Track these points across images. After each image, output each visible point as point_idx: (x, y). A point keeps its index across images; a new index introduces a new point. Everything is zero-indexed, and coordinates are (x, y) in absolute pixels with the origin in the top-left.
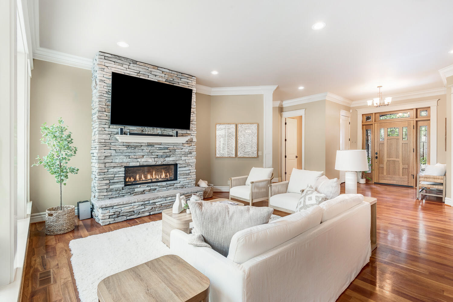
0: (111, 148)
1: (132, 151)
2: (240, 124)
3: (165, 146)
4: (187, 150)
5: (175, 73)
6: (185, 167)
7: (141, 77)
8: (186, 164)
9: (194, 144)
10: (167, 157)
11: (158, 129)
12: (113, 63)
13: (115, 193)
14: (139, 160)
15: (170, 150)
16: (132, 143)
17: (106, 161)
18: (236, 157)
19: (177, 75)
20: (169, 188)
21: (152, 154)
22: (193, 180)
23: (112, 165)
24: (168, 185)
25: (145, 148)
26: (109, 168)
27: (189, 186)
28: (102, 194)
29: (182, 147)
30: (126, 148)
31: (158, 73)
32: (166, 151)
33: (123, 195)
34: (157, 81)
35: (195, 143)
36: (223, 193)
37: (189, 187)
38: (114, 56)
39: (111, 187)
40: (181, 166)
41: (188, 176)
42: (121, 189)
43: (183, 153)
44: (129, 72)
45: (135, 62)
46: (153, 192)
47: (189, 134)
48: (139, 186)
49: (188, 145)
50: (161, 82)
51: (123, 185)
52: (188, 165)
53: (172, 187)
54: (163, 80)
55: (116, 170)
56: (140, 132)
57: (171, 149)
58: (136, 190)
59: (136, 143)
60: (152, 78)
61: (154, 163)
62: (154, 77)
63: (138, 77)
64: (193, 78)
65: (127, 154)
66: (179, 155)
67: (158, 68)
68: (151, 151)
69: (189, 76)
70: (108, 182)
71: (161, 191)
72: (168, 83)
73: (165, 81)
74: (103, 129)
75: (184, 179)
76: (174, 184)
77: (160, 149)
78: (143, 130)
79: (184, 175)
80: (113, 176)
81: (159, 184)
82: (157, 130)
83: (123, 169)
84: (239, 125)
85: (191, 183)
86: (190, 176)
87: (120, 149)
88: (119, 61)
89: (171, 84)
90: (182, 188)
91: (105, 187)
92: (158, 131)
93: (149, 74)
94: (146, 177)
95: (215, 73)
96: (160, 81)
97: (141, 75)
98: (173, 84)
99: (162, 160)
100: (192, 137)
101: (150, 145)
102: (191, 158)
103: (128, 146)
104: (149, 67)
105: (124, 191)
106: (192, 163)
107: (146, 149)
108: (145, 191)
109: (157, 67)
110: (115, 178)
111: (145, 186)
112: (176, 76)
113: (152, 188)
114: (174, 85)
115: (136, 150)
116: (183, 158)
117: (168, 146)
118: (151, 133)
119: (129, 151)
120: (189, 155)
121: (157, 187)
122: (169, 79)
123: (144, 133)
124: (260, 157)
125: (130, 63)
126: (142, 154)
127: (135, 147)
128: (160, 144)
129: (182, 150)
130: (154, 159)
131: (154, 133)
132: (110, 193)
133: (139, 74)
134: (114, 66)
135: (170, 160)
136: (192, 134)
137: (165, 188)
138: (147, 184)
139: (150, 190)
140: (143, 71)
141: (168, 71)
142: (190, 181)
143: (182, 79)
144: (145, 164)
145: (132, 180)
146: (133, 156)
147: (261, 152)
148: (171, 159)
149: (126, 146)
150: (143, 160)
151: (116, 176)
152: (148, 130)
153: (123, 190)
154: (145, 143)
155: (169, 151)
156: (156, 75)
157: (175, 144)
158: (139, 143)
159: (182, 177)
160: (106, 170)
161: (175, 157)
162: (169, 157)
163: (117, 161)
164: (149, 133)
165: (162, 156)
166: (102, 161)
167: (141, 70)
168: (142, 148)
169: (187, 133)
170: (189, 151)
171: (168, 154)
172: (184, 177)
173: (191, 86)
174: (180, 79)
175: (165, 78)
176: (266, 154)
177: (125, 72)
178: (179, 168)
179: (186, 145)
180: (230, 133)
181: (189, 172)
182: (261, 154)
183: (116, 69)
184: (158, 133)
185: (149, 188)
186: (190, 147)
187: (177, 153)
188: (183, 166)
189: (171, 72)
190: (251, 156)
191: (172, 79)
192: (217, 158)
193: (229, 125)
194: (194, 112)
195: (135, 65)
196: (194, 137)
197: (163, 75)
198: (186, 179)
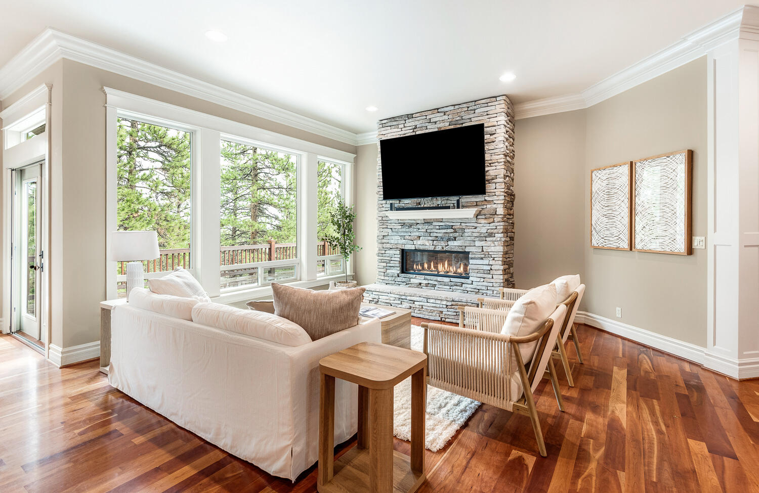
0: (388, 227)
1: (407, 230)
2: (642, 160)
3: (448, 224)
4: (484, 230)
5: (465, 105)
6: (482, 259)
7: (417, 133)
8: (482, 253)
9: (499, 219)
10: (449, 240)
11: (439, 198)
13: (390, 278)
14: (415, 242)
15: (455, 230)
16: (406, 220)
17: (384, 241)
18: (631, 249)
19: (468, 107)
20: (454, 287)
21: (430, 234)
22: (497, 285)
23: (388, 246)
24: (452, 283)
25: (420, 227)
26: (386, 249)
27: (489, 292)
28: (380, 277)
29: (476, 225)
30: (400, 227)
31: (437, 117)
32: (449, 231)
33: (399, 283)
34: (436, 130)
35: (501, 216)
36: (601, 333)
37: (488, 294)
38: (389, 120)
39: (388, 271)
40: (473, 256)
41: (485, 276)
42: (396, 275)
43: (475, 235)
44: (403, 132)
45: (410, 116)
46: (432, 288)
47: (489, 202)
48: (415, 276)
49: (488, 221)
50: (442, 129)
51: (399, 272)
52: (487, 255)
53: (458, 288)
54: (445, 126)
55: (392, 252)
56: (414, 206)
57: (456, 227)
58: (412, 281)
59: (411, 220)
60: (432, 128)
61: (432, 248)
63: (414, 134)
64: (498, 99)
65: (402, 234)
66: (469, 238)
67: (439, 110)
68: (428, 231)
69: (488, 100)
70: (385, 264)
71: (442, 289)
72: (452, 127)
73: (450, 125)
74: (381, 206)
75: (478, 279)
76: (463, 283)
77: (441, 228)
78: (420, 203)
79: (479, 271)
80: (389, 258)
81: (439, 279)
82: (437, 200)
83: (398, 252)
84: (639, 164)
85: (493, 288)
86: (490, 276)
87: (395, 227)
88: (395, 123)
89: (458, 126)
90: (477, 293)
91: (382, 270)
92: (439, 201)
93: (427, 124)
94: (436, 267)
96: (441, 128)
97: (418, 129)
98: (461, 126)
99: (443, 244)
100: (495, 206)
101: (427, 222)
102: (492, 245)
103: (403, 225)
104: (426, 114)
105: (399, 279)
106: (495, 253)
107: (423, 228)
108: (422, 285)
110: (391, 262)
111: (422, 278)
112: (466, 110)
113: (430, 282)
114: (464, 125)
115: (411, 230)
116: (478, 243)
117: (452, 224)
118: (429, 206)
119: (404, 230)
120: (487, 239)
121: (436, 283)
122: (454, 120)
123: (419, 206)
124: (697, 253)
125: (405, 120)
126: (417, 234)
127: (410, 226)
128: (441, 221)
129: (474, 230)
130: (432, 241)
131: (432, 206)
132: (387, 278)
133: (415, 130)
134: (390, 131)
135: (454, 245)
136: (495, 202)
137: (448, 287)
138: (424, 276)
139: (427, 285)
141: (452, 108)
142: (491, 284)
143: (476, 111)
144: (422, 248)
145: (420, 268)
146: (407, 237)
148: (456, 243)
149: (400, 224)
150: (419, 242)
151: (392, 259)
152: (427, 201)
153: (399, 277)
154: (421, 220)
155: (452, 230)
156: (435, 122)
157: (462, 221)
158: (414, 220)
159: (475, 275)
160: (383, 252)
161: (462, 241)
162: (455, 239)
163: (392, 241)
164: (426, 206)
165: (442, 238)
166: (380, 241)
167: (417, 123)
168: (418, 226)
169: (485, 200)
170: (489, 231)
171: (451, 235)
172: (479, 275)
173: (495, 115)
174: (473, 112)
175: (449, 120)
176: (715, 246)
177: (400, 133)
178: (471, 259)
179: (483, 221)
180: (618, 187)
181: (488, 268)
182: (704, 245)
183: (392, 134)
184: (438, 205)
185: (427, 282)
186: (491, 225)
187: (466, 234)
188: (477, 256)
189: (457, 107)
190: (669, 250)
191: (458, 118)
192: (596, 248)
193: (615, 168)
194: (499, 161)
195: (410, 120)
196: (499, 206)
197: (446, 117)
198: (482, 280)
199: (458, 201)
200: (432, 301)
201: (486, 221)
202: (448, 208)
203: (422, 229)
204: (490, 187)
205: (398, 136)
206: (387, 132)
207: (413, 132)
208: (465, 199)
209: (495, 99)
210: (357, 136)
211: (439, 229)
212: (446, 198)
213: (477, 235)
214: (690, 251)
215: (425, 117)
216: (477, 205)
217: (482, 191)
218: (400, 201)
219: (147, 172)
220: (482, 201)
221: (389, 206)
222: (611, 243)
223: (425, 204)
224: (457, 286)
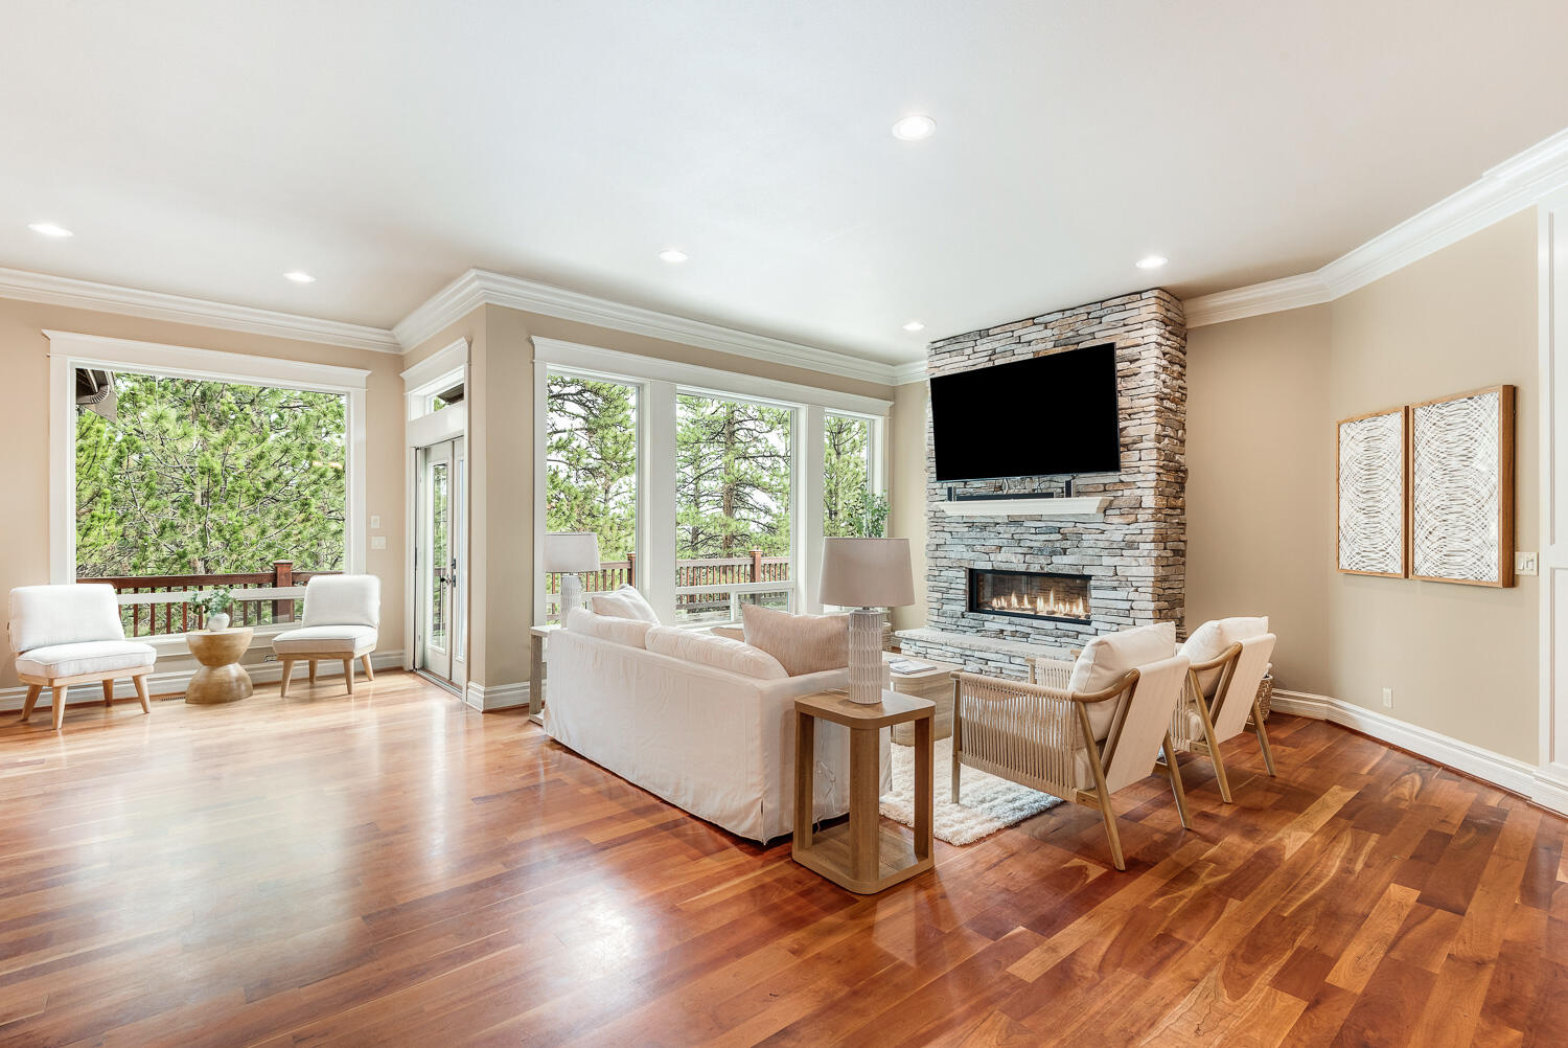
0: (945, 529)
1: (979, 535)
2: (1422, 405)
3: (1051, 524)
4: (1118, 537)
5: (1082, 310)
6: (1115, 588)
7: (997, 363)
8: (1114, 578)
9: (1146, 517)
10: (1053, 553)
11: (1035, 478)
12: (948, 354)
13: (949, 620)
14: (992, 557)
15: (1065, 536)
16: (976, 517)
17: (938, 554)
18: (1407, 576)
19: (1089, 313)
20: (1063, 640)
21: (1019, 543)
23: (945, 562)
24: (1059, 633)
25: (1001, 529)
26: (941, 568)
28: (931, 617)
29: (1103, 526)
30: (967, 529)
31: (1032, 333)
32: (1053, 537)
33: (965, 629)
34: (1031, 356)
35: (1150, 511)
39: (945, 607)
40: (1098, 583)
41: (1120, 620)
42: (959, 614)
43: (1101, 544)
44: (970, 362)
45: (984, 333)
46: (1022, 639)
47: (1128, 484)
48: (992, 616)
49: (1126, 521)
50: (1042, 355)
51: (964, 609)
52: (1126, 583)
53: (1070, 640)
54: (1047, 348)
55: (951, 573)
56: (990, 492)
57: (1066, 531)
58: (988, 625)
59: (986, 517)
60: (1024, 354)
61: (1022, 568)
62: (1026, 349)
63: (990, 364)
64: (1144, 296)
65: (970, 542)
66: (1090, 551)
67: (1036, 321)
68: (1016, 536)
69: (1126, 299)
70: (939, 595)
71: (1041, 642)
72: (1059, 350)
73: (1055, 347)
74: (933, 492)
75: (1108, 627)
76: (1079, 633)
77: (1038, 531)
78: (1000, 487)
79: (1108, 611)
80: (946, 585)
81: (1036, 623)
82: (1032, 481)
83: (962, 574)
84: (1419, 412)
86: (1130, 621)
87: (957, 530)
88: (957, 347)
89: (1071, 348)
91: (935, 605)
92: (1036, 483)
93: (1014, 347)
94: (1033, 602)
96: (1038, 352)
97: (999, 356)
98: (1074, 347)
99: (1043, 560)
100: (1138, 492)
101: (1014, 521)
102: (1134, 563)
103: (971, 525)
104: (1013, 329)
105: (963, 622)
106: (1139, 579)
107: (1007, 532)
108: (1005, 633)
109: (1033, 320)
110: (951, 591)
111: (1007, 622)
112: (1085, 317)
113: (1019, 628)
114: (1081, 346)
115: (985, 534)
116: (1106, 561)
117: (1059, 525)
118: (1016, 492)
119: (973, 534)
120: (1125, 553)
121: (1029, 630)
122: (1063, 337)
123: (1000, 492)
125: (975, 341)
126: (997, 542)
127: (984, 527)
128: (1039, 519)
129: (1100, 537)
130: (1023, 556)
131: (1022, 492)
132: (943, 619)
133: (993, 357)
134: (949, 361)
135: (1063, 564)
136: (1139, 484)
137: (1052, 638)
138: (1016, 619)
139: (1014, 634)
140: (999, 347)
141: (1060, 315)
143: (1105, 319)
144: (1004, 567)
145: (1004, 604)
146: (979, 548)
148: (1066, 560)
149: (967, 524)
150: (1001, 557)
151: (952, 586)
152: (1013, 484)
153: (964, 617)
154: (1003, 517)
155: (1060, 536)
156: (1029, 343)
157: (1077, 519)
158: (991, 517)
159: (1101, 618)
160: (937, 573)
161: (1077, 556)
162: (1065, 551)
163: (952, 555)
164: (1011, 492)
165: (1040, 550)
166: (931, 554)
167: (996, 345)
168: (999, 528)
169: (1122, 482)
170: (1127, 538)
171: (1058, 544)
172: (1113, 619)
173: (1139, 326)
174: (1098, 321)
175: (1053, 338)
176: (1553, 571)
177: (966, 364)
178: (1095, 588)
179: (1116, 520)
180: (1385, 456)
181: (1127, 605)
182: (1535, 569)
183: (956, 365)
184: (1034, 490)
185: (1013, 628)
186: (1131, 527)
187: (1085, 544)
188: (1105, 584)
189: (1068, 313)
190: (1472, 578)
191: (1071, 334)
192: (1348, 573)
193: (1380, 419)
194: (1145, 409)
195: (985, 340)
196: (1147, 491)
197: (1048, 332)
198: (1115, 627)
199: (1068, 484)
200: (1018, 661)
201: (1121, 521)
202: (1050, 495)
203: (1005, 532)
204: (1127, 458)
205: (958, 371)
206: (944, 362)
207: (990, 360)
208: (1082, 480)
209: (1138, 296)
210: (896, 368)
211: (1036, 534)
212: (1049, 477)
213: (1107, 544)
214: (1510, 579)
215: (1011, 334)
216: (1105, 490)
217: (1113, 464)
218: (966, 483)
219: (565, 436)
220: (1115, 483)
221: (946, 492)
222: (1373, 562)
223: (1009, 488)
224: (1068, 636)
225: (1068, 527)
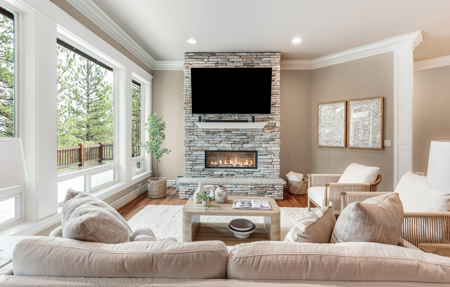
0: (194, 134)
1: (211, 137)
2: (353, 100)
3: (243, 132)
4: (268, 137)
5: (255, 54)
6: (266, 155)
7: (219, 67)
8: (267, 151)
9: (278, 130)
10: (244, 143)
11: (236, 115)
12: (195, 60)
13: (197, 173)
14: (217, 145)
15: (248, 137)
16: (210, 129)
17: (191, 145)
18: (346, 147)
19: (257, 56)
20: (247, 175)
21: (229, 139)
22: (276, 171)
23: (195, 148)
24: (246, 173)
25: (222, 134)
26: (193, 151)
27: (271, 176)
28: (187, 172)
29: (262, 133)
30: (206, 134)
31: (235, 58)
32: (244, 137)
33: (204, 175)
34: (234, 67)
35: (279, 128)
37: (271, 178)
38: (195, 54)
39: (194, 167)
40: (261, 153)
41: (269, 166)
42: (202, 170)
43: (263, 140)
44: (207, 65)
45: (213, 54)
46: (231, 177)
47: (271, 118)
48: (217, 169)
49: (271, 131)
50: (239, 67)
51: (204, 167)
52: (270, 153)
53: (251, 175)
54: (241, 65)
55: (198, 153)
56: (217, 119)
57: (249, 135)
58: (215, 173)
59: (215, 129)
60: (230, 65)
61: (231, 149)
62: (232, 64)
63: (217, 67)
64: (276, 54)
65: (207, 139)
66: (258, 142)
67: (236, 54)
68: (228, 137)
69: (271, 54)
70: (191, 162)
71: (238, 177)
72: (246, 67)
73: (244, 65)
74: (188, 118)
75: (264, 169)
76: (253, 172)
77: (237, 135)
78: (221, 117)
79: (264, 163)
80: (195, 158)
81: (236, 170)
82: (234, 116)
83: (204, 153)
84: (351, 102)
85: (274, 174)
86: (272, 166)
87: (200, 134)
88: (200, 57)
89: (250, 67)
90: (263, 177)
91: (190, 167)
92: (236, 117)
93: (227, 62)
94: (228, 162)
95: (297, 41)
96: (237, 66)
97: (220, 64)
98: (252, 67)
99: (239, 146)
100: (275, 121)
101: (227, 131)
102: (273, 146)
103: (208, 132)
104: (226, 55)
105: (204, 173)
106: (275, 151)
108: (223, 175)
109: (234, 53)
110: (197, 160)
111: (223, 171)
112: (256, 57)
113: (229, 173)
114: (254, 67)
115: (214, 136)
116: (263, 145)
117: (246, 133)
118: (228, 119)
119: (208, 136)
120: (270, 142)
121: (234, 173)
122: (247, 62)
123: (221, 119)
124: (387, 149)
125: (209, 57)
126: (220, 139)
127: (214, 133)
128: (238, 130)
129: (261, 137)
130: (231, 144)
131: (231, 120)
132: (193, 173)
133: (217, 65)
134: (196, 62)
135: (248, 147)
136: (275, 119)
137: (243, 175)
138: (224, 169)
139: (227, 175)
140: (220, 61)
141: (246, 54)
142: (272, 171)
143: (262, 59)
144: (223, 149)
147: (390, 141)
148: (249, 145)
149: (205, 132)
150: (221, 145)
151: (198, 158)
152: (226, 116)
153: (203, 171)
154: (222, 129)
155: (247, 137)
156: (233, 62)
157: (253, 130)
158: (217, 129)
159: (262, 166)
160: (190, 153)
161: (253, 144)
162: (248, 143)
163: (199, 145)
164: (226, 119)
165: (239, 142)
166: (187, 145)
167: (219, 60)
168: (220, 134)
169: (268, 118)
170: (271, 137)
171: (245, 140)
172: (265, 166)
173: (275, 64)
174: (260, 59)
175: (243, 62)
176: (398, 144)
177: (205, 65)
178: (259, 155)
179: (267, 131)
180: (337, 114)
181: (271, 161)
182: (390, 145)
183: (198, 65)
184: (236, 119)
185: (227, 173)
186: (272, 133)
187: (256, 139)
188: (263, 153)
189: (249, 54)
190: (371, 147)
191: (250, 62)
192: (320, 147)
193: (335, 104)
194: (277, 93)
195: (214, 57)
196: (278, 121)
197: (241, 60)
198: (267, 169)
199: (253, 117)
201: (270, 131)
202: (247, 121)
203: (224, 135)
204: (272, 109)
205: (203, 67)
206: (194, 62)
207: (216, 66)
208: (257, 116)
209: (275, 53)
210: (156, 62)
211: (236, 136)
212: (241, 115)
213: (264, 140)
214: (383, 147)
215: (225, 57)
216: (262, 120)
217: (268, 111)
218: (205, 115)
220: (267, 118)
221: (198, 118)
222: (333, 143)
223: (225, 118)
224: (249, 174)
225: (250, 133)
